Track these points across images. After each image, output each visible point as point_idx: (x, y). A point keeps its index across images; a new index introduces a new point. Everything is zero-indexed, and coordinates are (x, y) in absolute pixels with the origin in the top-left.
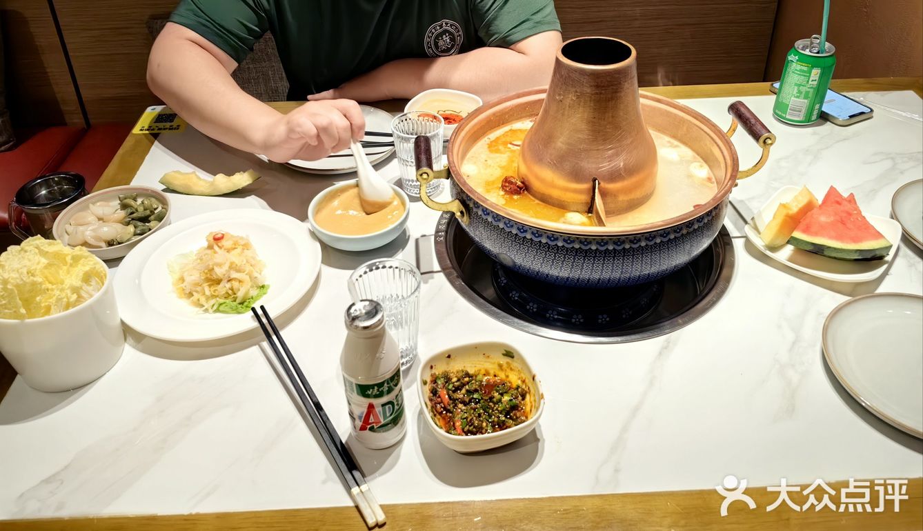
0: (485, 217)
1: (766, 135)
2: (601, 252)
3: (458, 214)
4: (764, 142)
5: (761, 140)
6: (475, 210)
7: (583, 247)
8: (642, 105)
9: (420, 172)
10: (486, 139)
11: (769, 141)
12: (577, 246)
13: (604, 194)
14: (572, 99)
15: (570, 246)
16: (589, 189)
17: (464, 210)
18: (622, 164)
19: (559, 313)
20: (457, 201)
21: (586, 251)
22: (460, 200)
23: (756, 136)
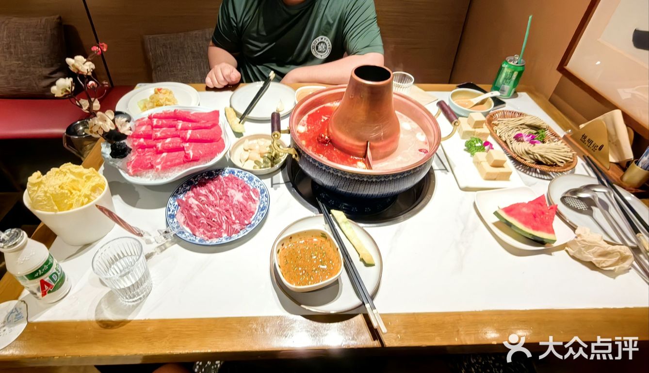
0: (308, 159)
1: (456, 120)
2: (369, 182)
3: (294, 156)
4: (455, 124)
5: (453, 123)
6: (303, 155)
7: (360, 179)
8: (394, 98)
9: (273, 134)
11: (457, 124)
12: (356, 178)
13: (371, 149)
14: (358, 99)
15: (353, 178)
16: (364, 146)
17: (297, 154)
18: (382, 134)
19: (345, 206)
20: (294, 148)
21: (361, 181)
22: (295, 148)
23: (451, 121)
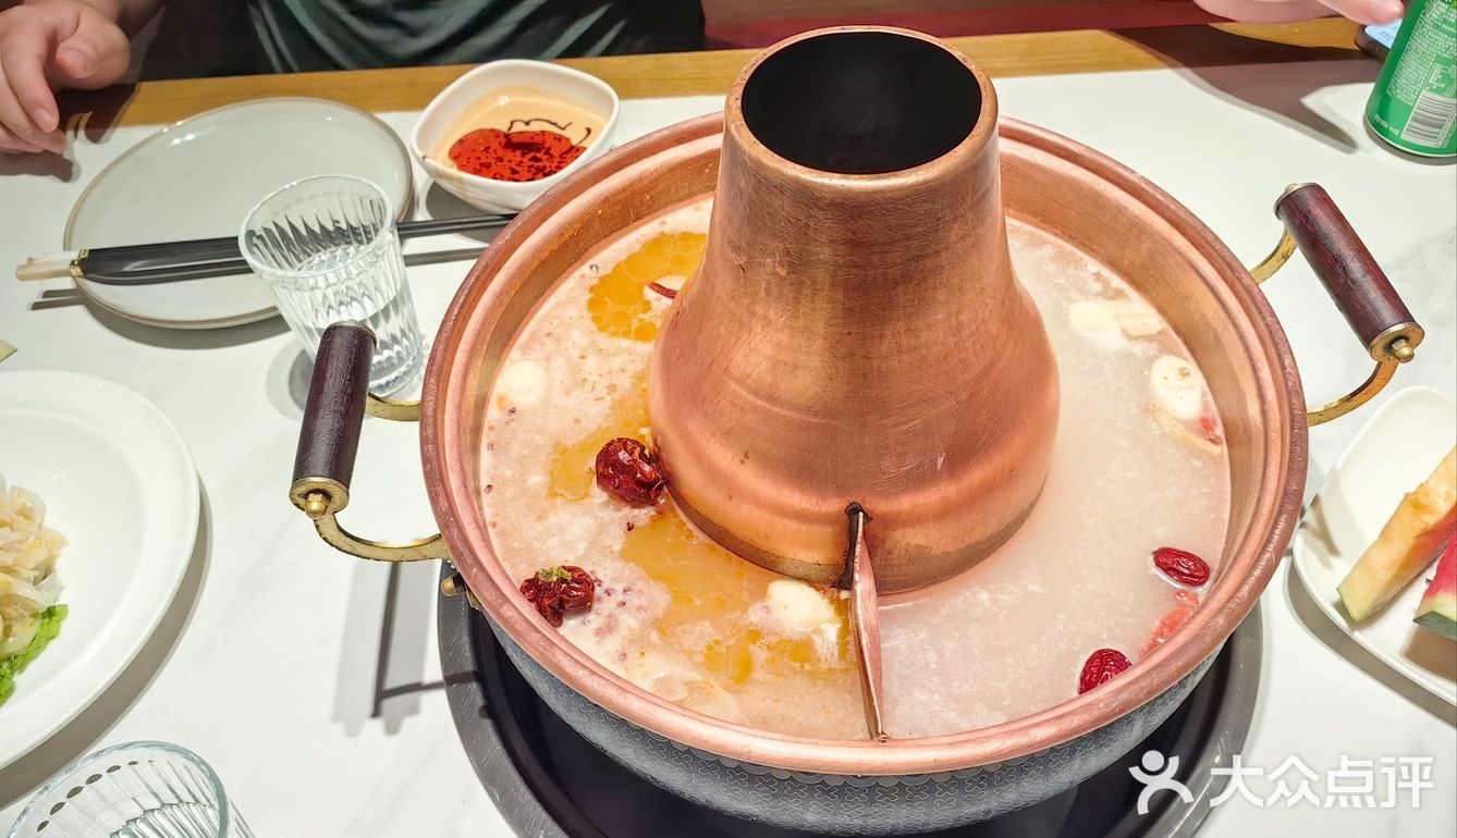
1: (1399, 327)
4: (1387, 347)
9: (302, 489)
10: (585, 269)
11: (1403, 348)
14: (775, 274)
